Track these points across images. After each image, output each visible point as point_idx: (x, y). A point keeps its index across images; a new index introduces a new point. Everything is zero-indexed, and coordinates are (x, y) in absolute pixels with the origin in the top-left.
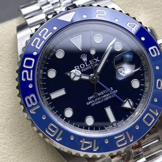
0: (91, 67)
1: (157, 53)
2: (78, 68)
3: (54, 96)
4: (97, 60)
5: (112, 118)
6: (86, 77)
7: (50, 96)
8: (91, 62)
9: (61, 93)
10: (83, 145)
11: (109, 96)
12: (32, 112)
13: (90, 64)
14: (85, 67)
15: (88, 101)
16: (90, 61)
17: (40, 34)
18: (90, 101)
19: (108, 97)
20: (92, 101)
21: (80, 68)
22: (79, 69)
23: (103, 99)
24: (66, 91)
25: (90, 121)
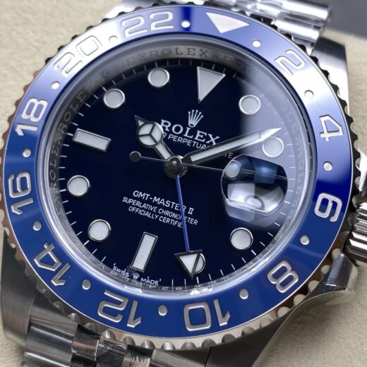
0: (192, 143)
1: (332, 214)
2: (167, 127)
4: (213, 140)
5: (140, 262)
6: (166, 154)
7: (74, 133)
8: (198, 135)
10: (43, 255)
11: (173, 218)
12: (19, 129)
14: (182, 135)
15: (131, 196)
16: (199, 132)
17: (152, 16)
18: (134, 198)
19: (171, 218)
20: (137, 202)
21: (170, 128)
22: (167, 129)
23: (160, 215)
24: (110, 146)
25: (100, 230)
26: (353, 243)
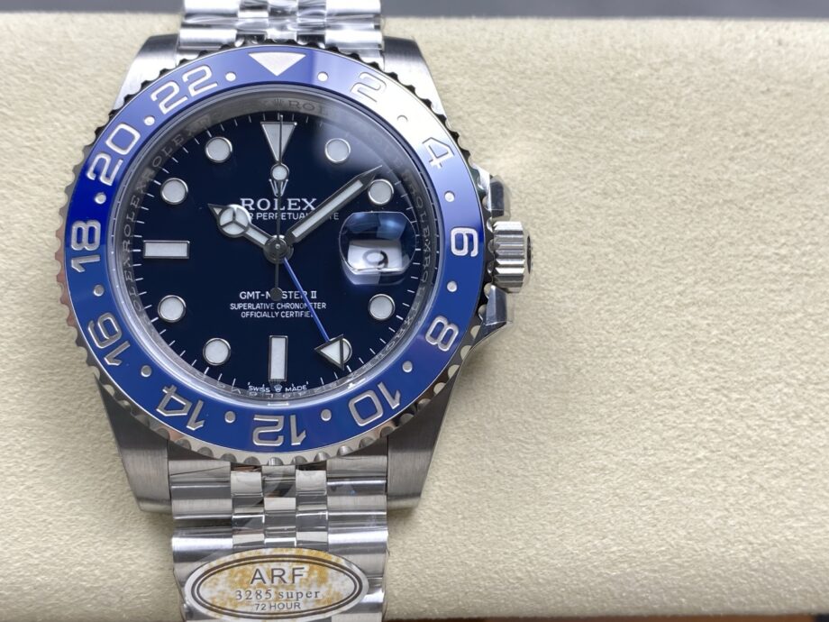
0: (287, 216)
1: (471, 248)
2: (250, 205)
3: (155, 250)
4: (309, 204)
5: (278, 370)
6: (260, 239)
7: (142, 247)
8: (290, 204)
9: (177, 250)
10: (165, 402)
11: (297, 310)
12: (76, 265)
13: (287, 207)
14: (271, 210)
15: (238, 301)
16: (290, 200)
17: (185, 78)
18: (243, 301)
19: (294, 310)
20: (248, 305)
21: (254, 206)
22: (251, 209)
23: (281, 310)
24: (191, 250)
25: (217, 352)
26: (501, 271)
